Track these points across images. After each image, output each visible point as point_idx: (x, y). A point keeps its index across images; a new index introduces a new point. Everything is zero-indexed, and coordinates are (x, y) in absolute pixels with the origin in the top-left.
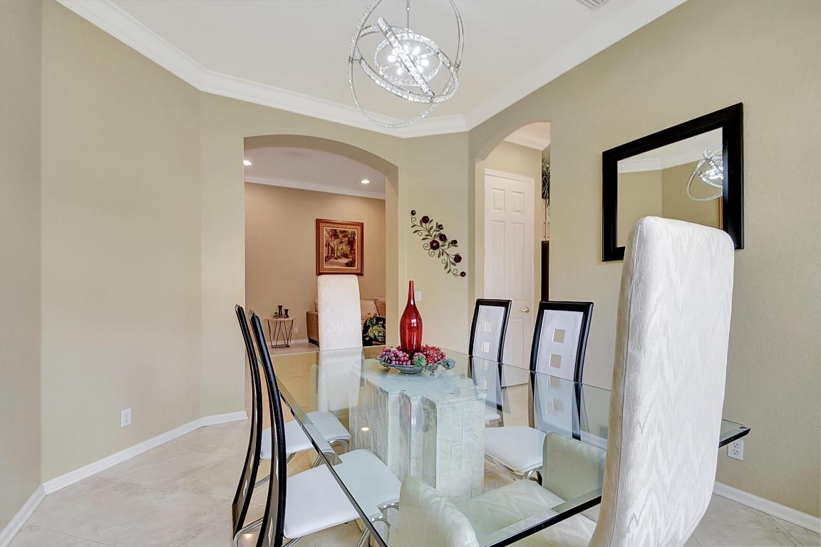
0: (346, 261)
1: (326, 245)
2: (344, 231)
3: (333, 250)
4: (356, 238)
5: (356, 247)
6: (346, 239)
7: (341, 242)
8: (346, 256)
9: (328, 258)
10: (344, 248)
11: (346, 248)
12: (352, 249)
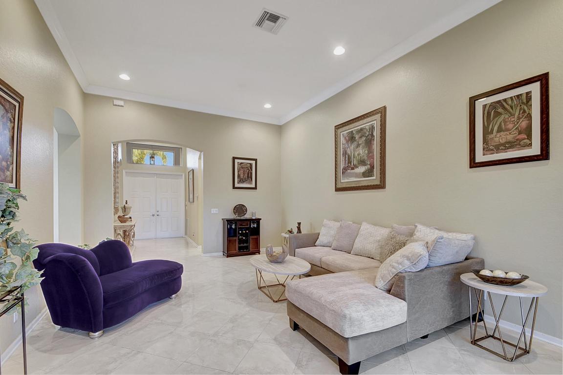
0: (362, 169)
1: (343, 154)
2: (361, 129)
3: (349, 158)
4: (375, 134)
5: (375, 147)
6: (364, 139)
7: (358, 145)
8: (362, 162)
9: (345, 169)
10: (361, 152)
11: (362, 152)
12: (370, 151)
